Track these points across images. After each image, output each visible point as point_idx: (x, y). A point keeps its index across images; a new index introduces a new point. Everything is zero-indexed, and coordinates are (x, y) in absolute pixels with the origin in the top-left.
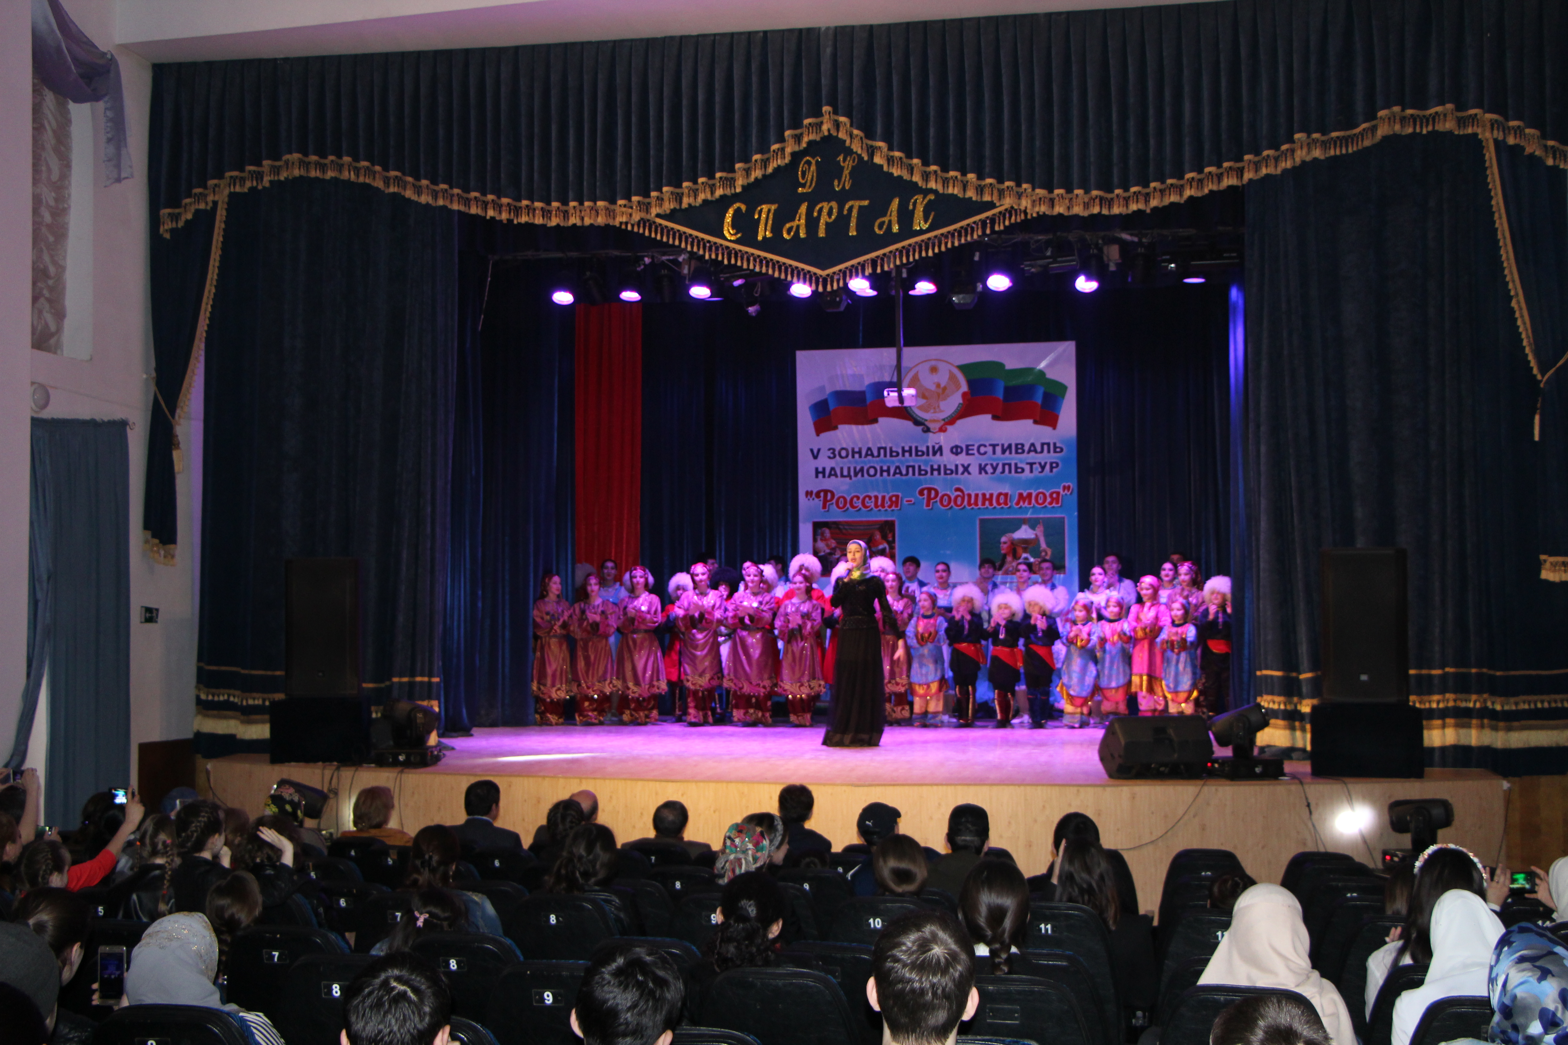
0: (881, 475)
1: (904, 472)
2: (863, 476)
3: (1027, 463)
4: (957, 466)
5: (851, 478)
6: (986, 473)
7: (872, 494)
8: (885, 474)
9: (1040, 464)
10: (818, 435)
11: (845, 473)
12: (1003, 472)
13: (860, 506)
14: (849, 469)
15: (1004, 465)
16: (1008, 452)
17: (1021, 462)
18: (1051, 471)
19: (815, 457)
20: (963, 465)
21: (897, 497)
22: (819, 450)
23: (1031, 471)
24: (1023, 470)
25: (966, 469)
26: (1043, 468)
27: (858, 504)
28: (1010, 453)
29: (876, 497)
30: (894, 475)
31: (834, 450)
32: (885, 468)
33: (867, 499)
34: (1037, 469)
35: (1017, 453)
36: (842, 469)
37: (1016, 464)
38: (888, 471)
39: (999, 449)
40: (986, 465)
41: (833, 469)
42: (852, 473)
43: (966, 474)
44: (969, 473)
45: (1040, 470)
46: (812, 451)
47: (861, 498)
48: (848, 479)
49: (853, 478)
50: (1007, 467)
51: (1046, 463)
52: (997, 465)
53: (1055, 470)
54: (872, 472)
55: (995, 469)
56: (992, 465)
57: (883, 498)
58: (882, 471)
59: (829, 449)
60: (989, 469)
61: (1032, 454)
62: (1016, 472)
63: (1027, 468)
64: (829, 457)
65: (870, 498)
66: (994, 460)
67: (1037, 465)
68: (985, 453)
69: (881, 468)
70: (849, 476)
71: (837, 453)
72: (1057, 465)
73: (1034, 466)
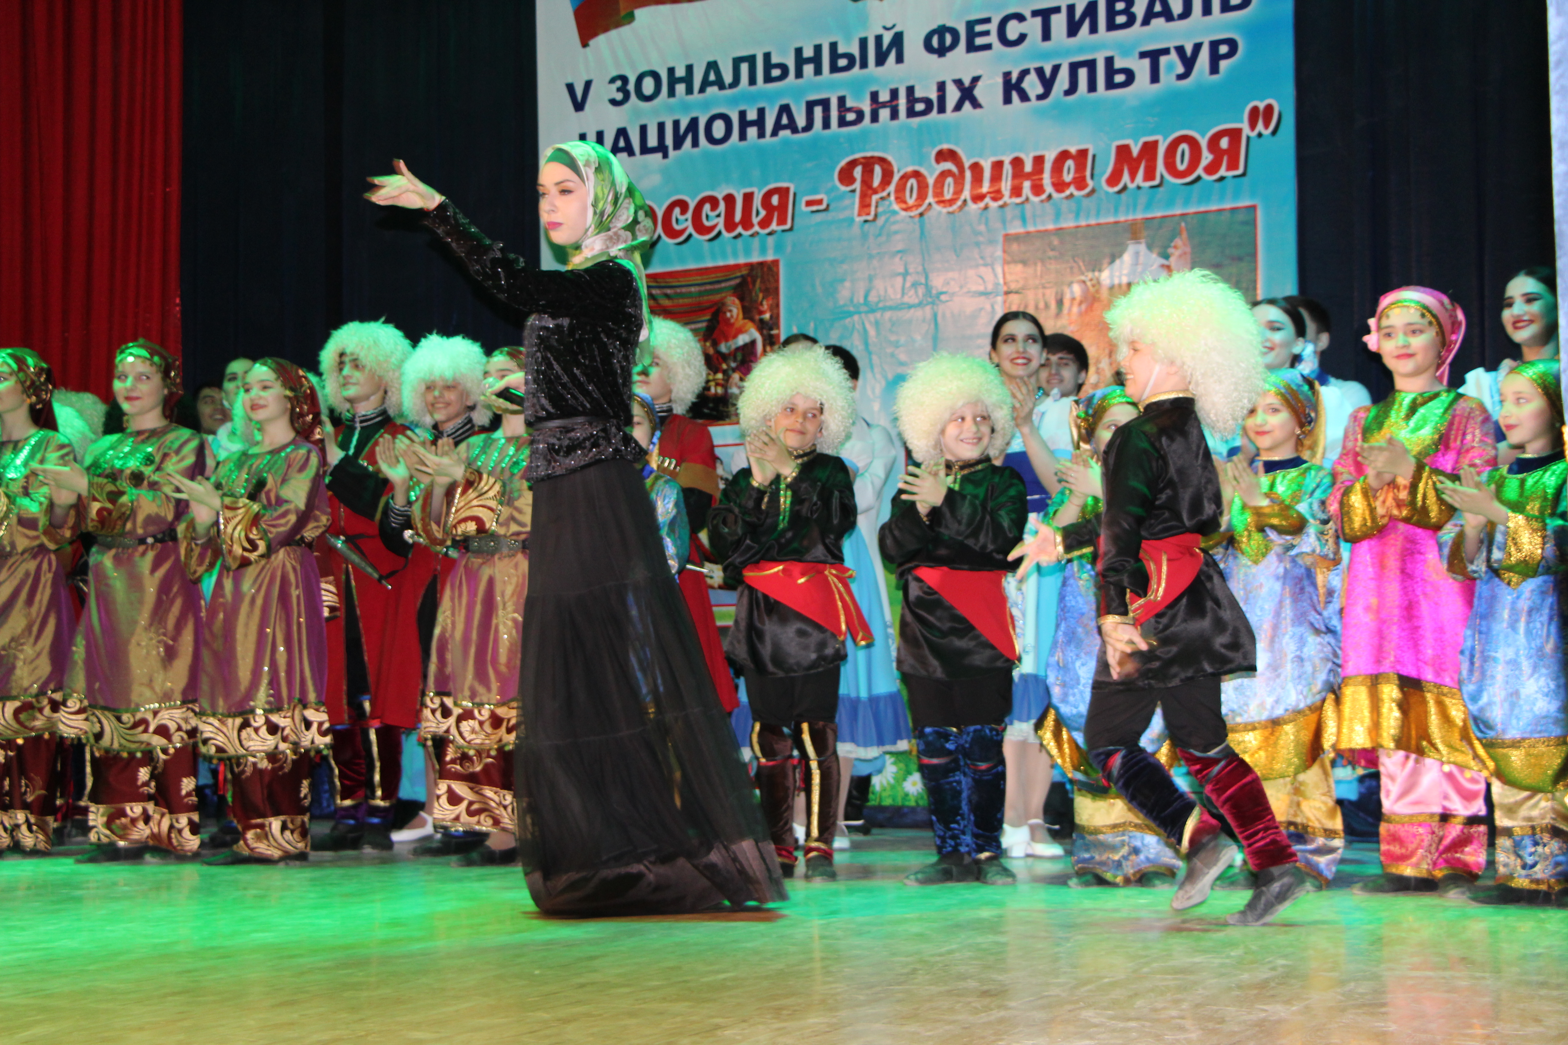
0: (743, 136)
1: (801, 122)
2: (695, 144)
3: (1143, 55)
4: (941, 87)
5: (665, 156)
6: (1024, 97)
7: (720, 195)
8: (752, 132)
9: (1180, 50)
10: (585, 44)
11: (653, 142)
12: (1072, 89)
13: (691, 230)
14: (661, 127)
15: (1074, 68)
16: (1086, 26)
17: (1125, 53)
18: (1214, 69)
19: (579, 106)
20: (958, 83)
21: (783, 193)
22: (588, 84)
23: (1155, 77)
24: (1130, 76)
25: (967, 94)
26: (1189, 63)
27: (683, 222)
28: (1094, 29)
29: (730, 200)
30: (774, 133)
31: (624, 79)
32: (752, 116)
33: (707, 207)
34: (1171, 67)
35: (1112, 26)
36: (643, 129)
37: (1109, 61)
38: (760, 123)
39: (1059, 22)
40: (1024, 73)
41: (622, 132)
42: (669, 140)
43: (967, 105)
44: (976, 104)
45: (1181, 70)
46: (570, 88)
47: (692, 205)
48: (659, 155)
49: (671, 153)
50: (1083, 73)
51: (1197, 47)
52: (1056, 69)
53: (1223, 64)
54: (719, 128)
55: (1048, 83)
56: (1040, 72)
57: (748, 198)
58: (744, 124)
59: (613, 81)
60: (1033, 86)
61: (1158, 23)
62: (1110, 85)
63: (1142, 68)
64: (614, 102)
65: (713, 202)
66: (1046, 56)
67: (1174, 55)
68: (1022, 38)
69: (742, 114)
70: (661, 148)
71: (631, 87)
72: (1233, 45)
73: (1163, 60)
